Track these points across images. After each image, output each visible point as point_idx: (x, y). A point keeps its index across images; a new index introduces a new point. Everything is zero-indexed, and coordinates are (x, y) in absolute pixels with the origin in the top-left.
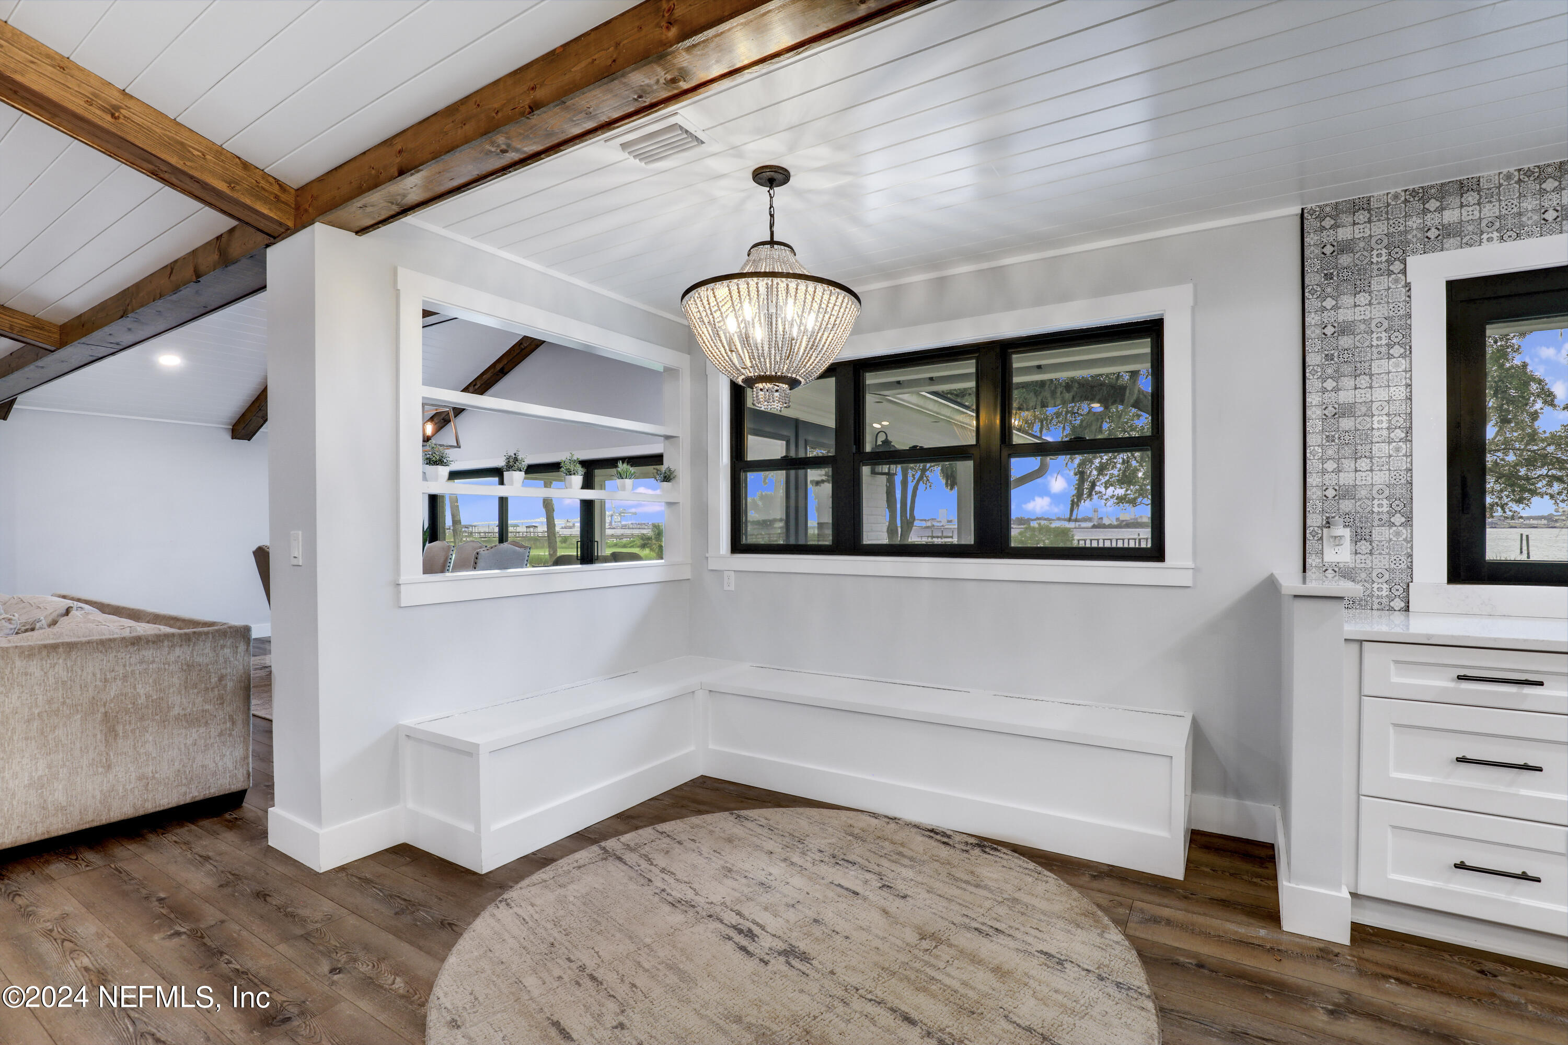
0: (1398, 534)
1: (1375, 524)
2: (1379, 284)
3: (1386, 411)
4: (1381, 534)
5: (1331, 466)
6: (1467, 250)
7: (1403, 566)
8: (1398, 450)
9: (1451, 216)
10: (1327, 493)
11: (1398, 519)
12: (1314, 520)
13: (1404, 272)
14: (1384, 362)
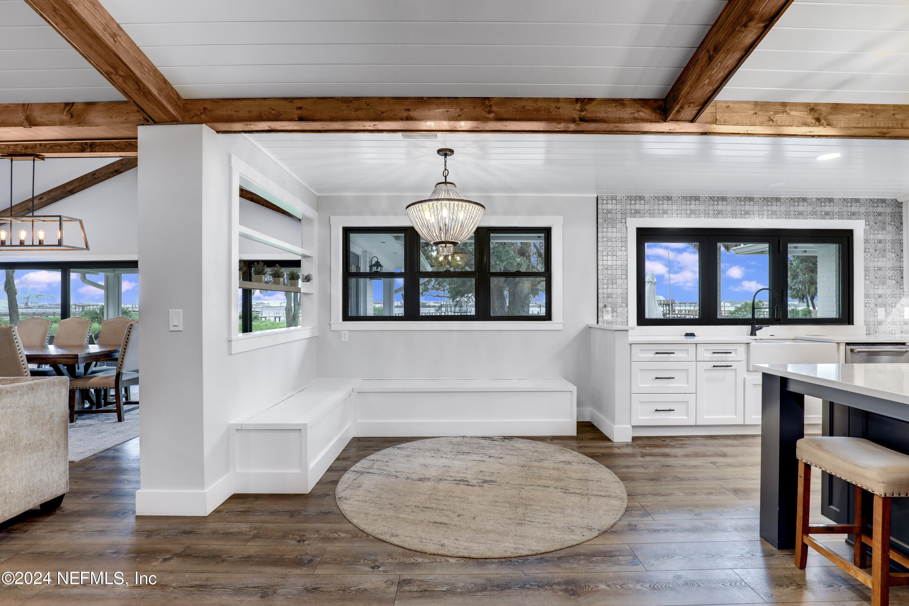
0: (624, 310)
1: (618, 306)
2: (619, 225)
3: (620, 269)
4: (619, 310)
5: (605, 286)
6: (641, 219)
7: (625, 321)
8: (624, 282)
9: (637, 207)
10: (604, 296)
11: (624, 305)
12: (601, 305)
13: (626, 223)
14: (620, 252)
